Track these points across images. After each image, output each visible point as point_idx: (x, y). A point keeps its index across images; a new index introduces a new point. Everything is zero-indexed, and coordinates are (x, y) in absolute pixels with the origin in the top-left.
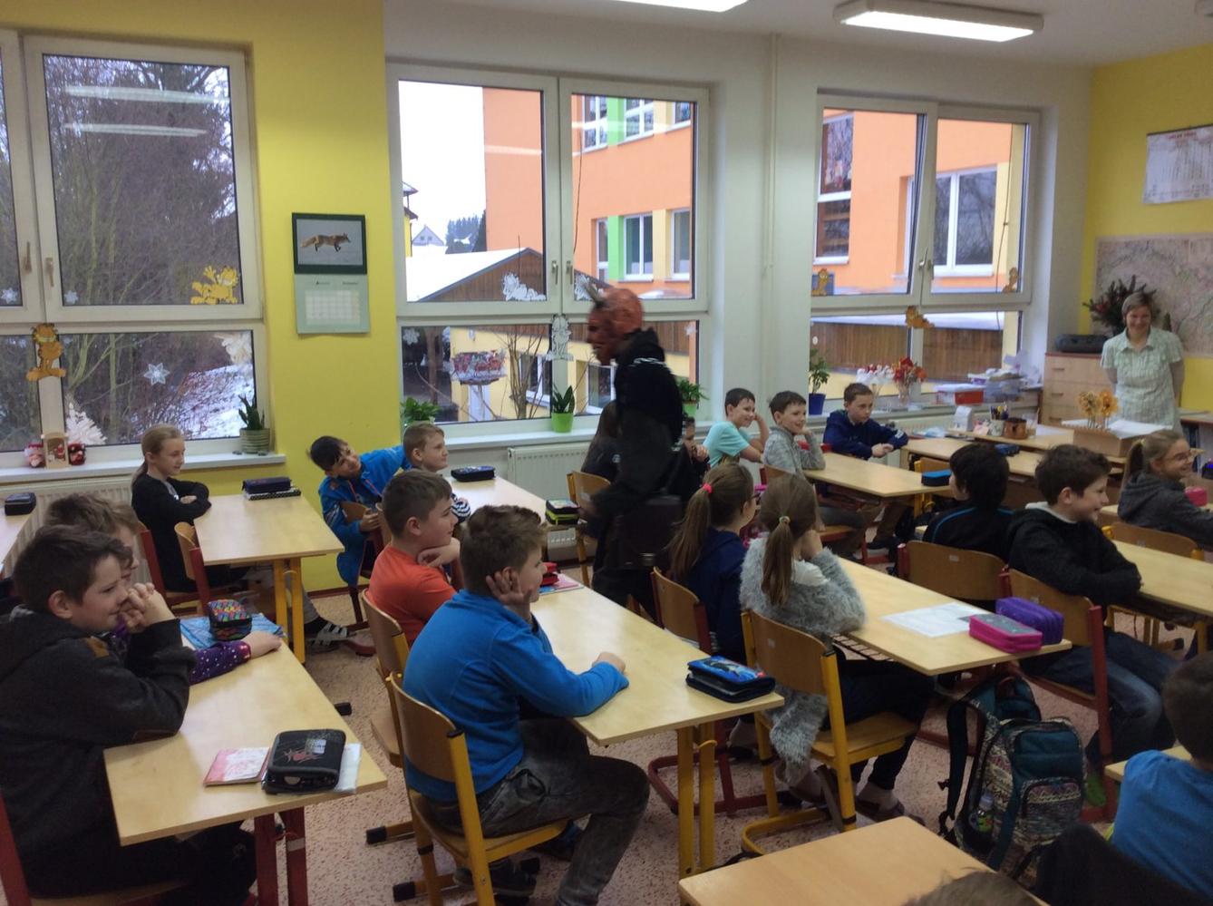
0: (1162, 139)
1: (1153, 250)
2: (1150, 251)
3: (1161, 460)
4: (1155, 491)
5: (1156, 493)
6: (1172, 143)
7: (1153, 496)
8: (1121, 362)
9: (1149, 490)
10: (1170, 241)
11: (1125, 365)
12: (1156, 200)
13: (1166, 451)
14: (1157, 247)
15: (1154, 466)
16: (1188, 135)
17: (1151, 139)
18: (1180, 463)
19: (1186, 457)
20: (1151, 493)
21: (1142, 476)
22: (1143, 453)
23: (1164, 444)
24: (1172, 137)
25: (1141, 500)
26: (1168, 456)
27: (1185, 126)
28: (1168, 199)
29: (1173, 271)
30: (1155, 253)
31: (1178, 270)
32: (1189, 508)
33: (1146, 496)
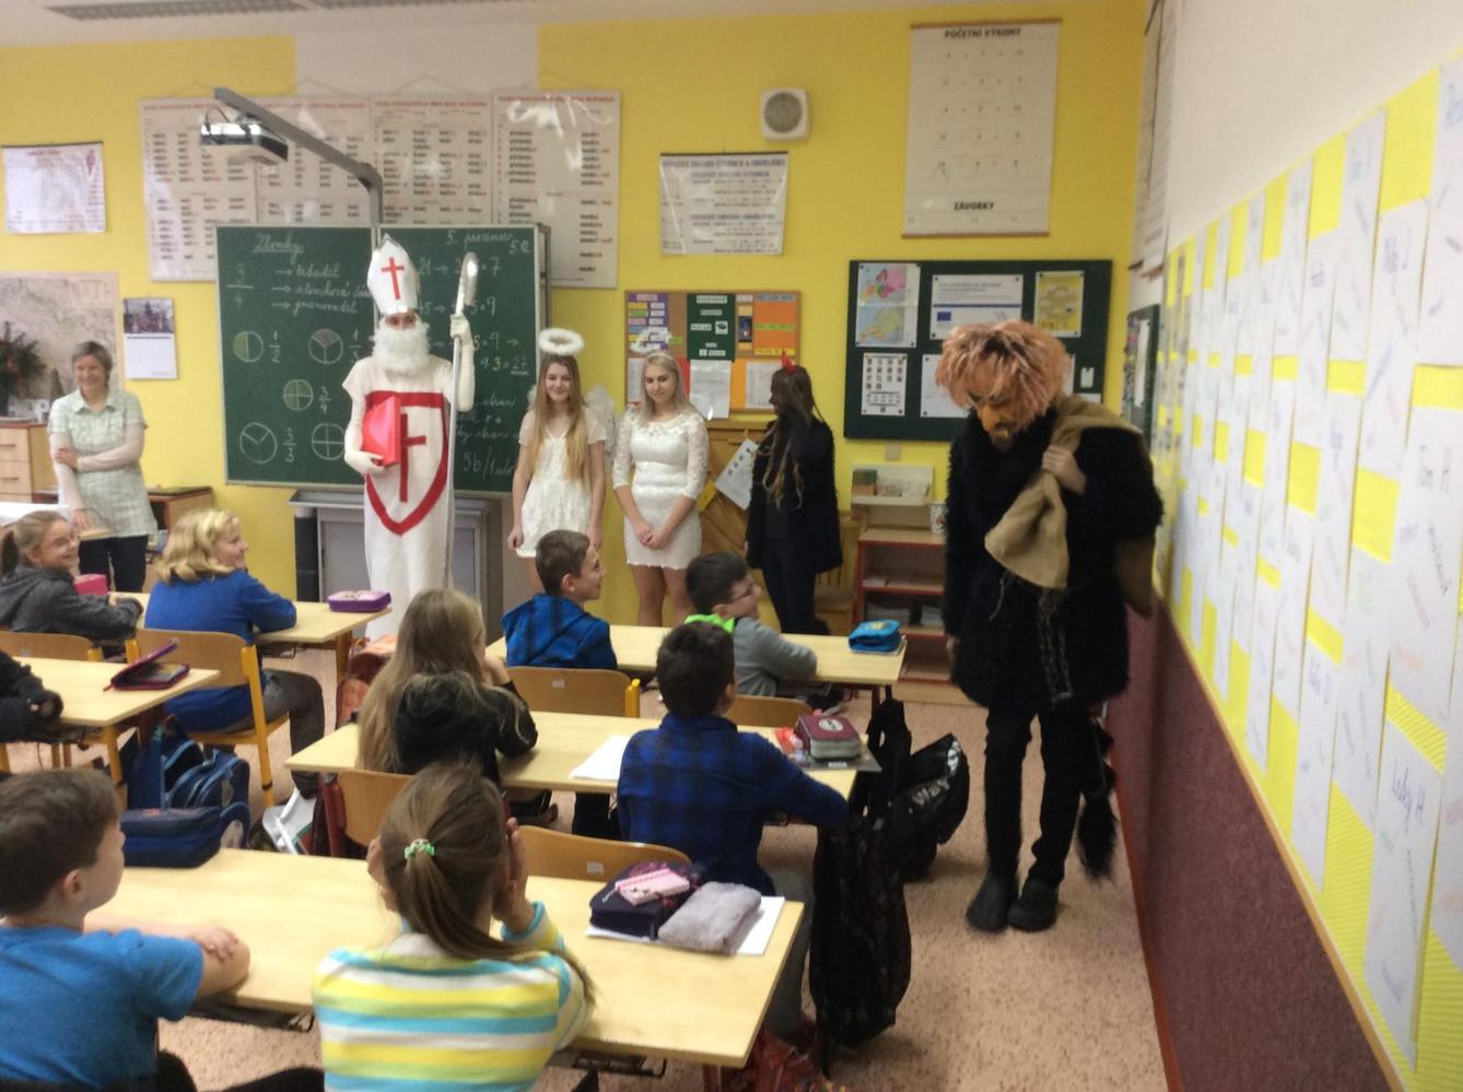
0: (21, 154)
1: (28, 291)
2: (23, 293)
3: (37, 549)
4: (30, 585)
5: (34, 587)
6: (33, 160)
7: (28, 592)
8: (77, 426)
9: (25, 584)
10: (48, 280)
11: (83, 429)
12: (23, 229)
13: (42, 536)
14: (32, 287)
15: (31, 558)
16: (51, 153)
17: (7, 153)
18: (62, 550)
19: (67, 542)
20: (27, 588)
21: (18, 570)
22: (17, 542)
23: (39, 529)
24: (33, 154)
25: (16, 597)
26: (44, 544)
27: (47, 142)
28: (38, 229)
29: (55, 317)
30: (31, 295)
31: (60, 316)
32: (74, 601)
33: (21, 592)
